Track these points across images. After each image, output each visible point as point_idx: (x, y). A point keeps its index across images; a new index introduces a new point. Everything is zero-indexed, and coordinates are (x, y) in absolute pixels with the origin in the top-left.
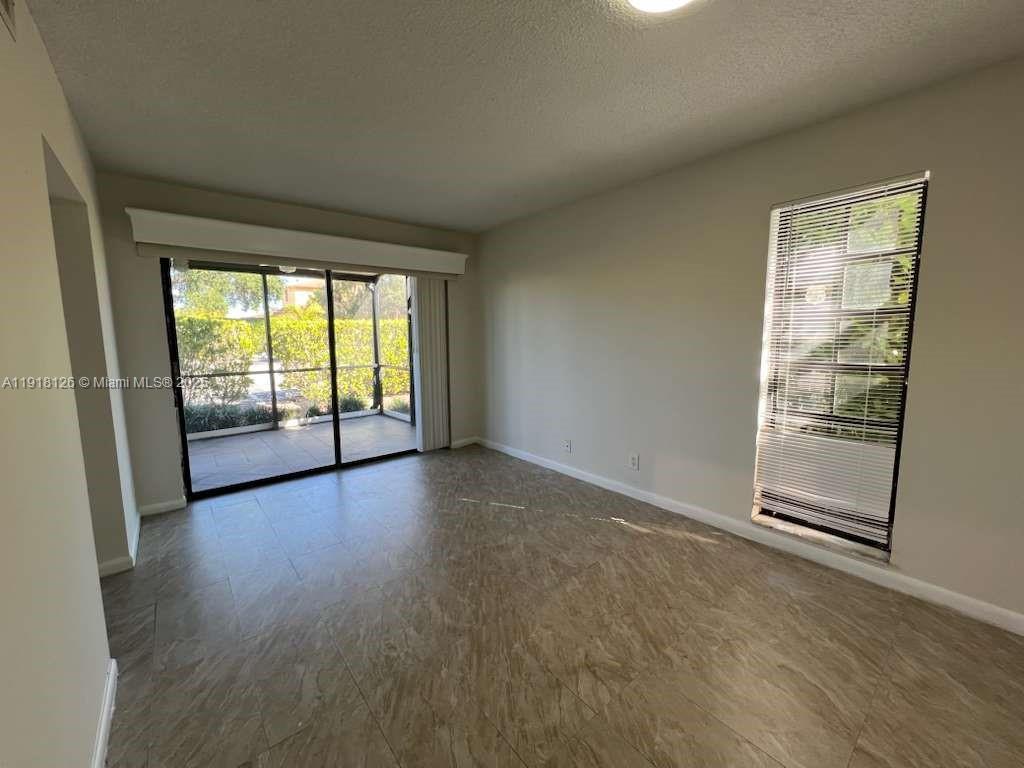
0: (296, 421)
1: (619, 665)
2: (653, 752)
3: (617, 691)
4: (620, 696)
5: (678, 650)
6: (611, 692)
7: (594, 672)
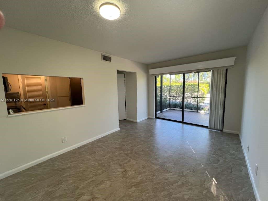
0: (204, 111)
1: (127, 176)
2: (105, 181)
3: (119, 176)
4: (118, 176)
5: (135, 191)
6: (119, 174)
7: (124, 171)
